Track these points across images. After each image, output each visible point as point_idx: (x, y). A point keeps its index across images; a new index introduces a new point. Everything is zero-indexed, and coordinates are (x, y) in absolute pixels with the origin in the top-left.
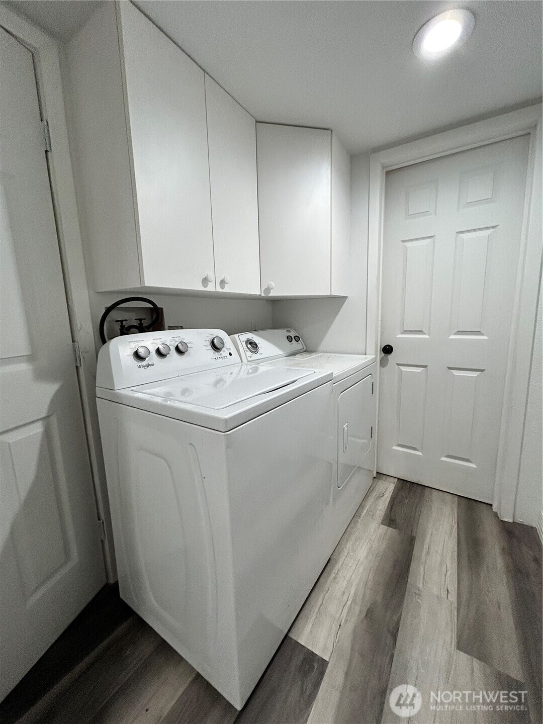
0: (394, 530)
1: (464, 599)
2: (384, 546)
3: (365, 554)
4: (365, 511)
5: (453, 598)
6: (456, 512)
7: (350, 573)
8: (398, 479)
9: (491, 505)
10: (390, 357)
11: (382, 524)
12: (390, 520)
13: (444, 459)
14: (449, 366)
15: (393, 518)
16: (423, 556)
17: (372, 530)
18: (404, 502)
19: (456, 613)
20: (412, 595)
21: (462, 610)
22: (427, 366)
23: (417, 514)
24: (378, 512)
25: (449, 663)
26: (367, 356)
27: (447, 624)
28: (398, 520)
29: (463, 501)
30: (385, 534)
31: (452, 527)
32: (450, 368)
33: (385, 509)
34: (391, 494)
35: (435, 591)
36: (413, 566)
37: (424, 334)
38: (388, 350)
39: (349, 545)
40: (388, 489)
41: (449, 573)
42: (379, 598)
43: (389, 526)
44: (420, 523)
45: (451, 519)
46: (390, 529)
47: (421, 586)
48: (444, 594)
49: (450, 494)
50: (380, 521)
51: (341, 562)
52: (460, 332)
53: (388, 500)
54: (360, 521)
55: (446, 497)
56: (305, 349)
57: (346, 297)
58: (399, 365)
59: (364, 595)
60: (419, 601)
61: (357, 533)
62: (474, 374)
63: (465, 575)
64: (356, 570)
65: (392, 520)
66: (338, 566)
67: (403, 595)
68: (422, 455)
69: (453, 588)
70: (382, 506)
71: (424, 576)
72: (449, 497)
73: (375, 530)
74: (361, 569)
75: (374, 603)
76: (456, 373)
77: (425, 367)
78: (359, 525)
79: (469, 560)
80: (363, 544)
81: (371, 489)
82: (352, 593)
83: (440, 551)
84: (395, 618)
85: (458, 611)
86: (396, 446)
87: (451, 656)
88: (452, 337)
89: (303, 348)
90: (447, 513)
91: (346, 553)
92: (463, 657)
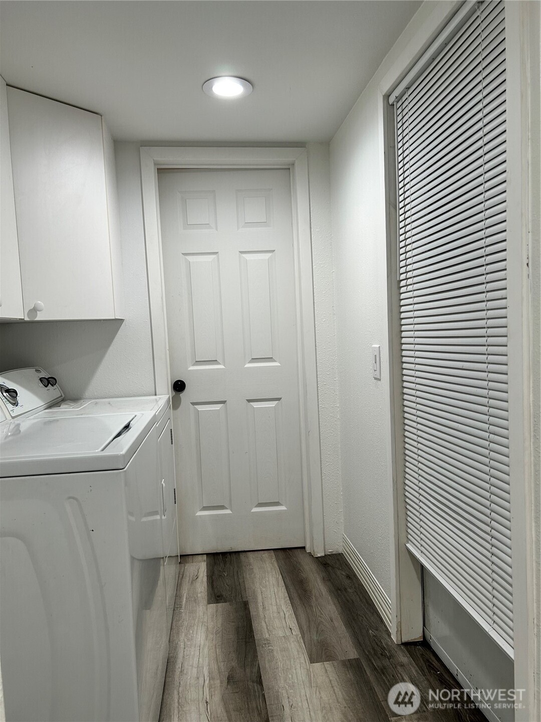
0: (224, 604)
1: (305, 628)
2: (220, 621)
3: (203, 637)
4: (185, 600)
5: (296, 631)
6: (276, 565)
7: (196, 659)
8: (207, 554)
9: (304, 548)
10: (183, 395)
11: (209, 603)
12: (215, 596)
13: (255, 510)
14: (248, 399)
15: (218, 594)
16: (261, 613)
17: (201, 614)
18: (223, 575)
19: (302, 641)
20: (263, 647)
21: (306, 636)
22: (226, 401)
23: (241, 581)
24: (199, 595)
25: (309, 675)
26: (157, 397)
27: (298, 651)
28: (224, 594)
29: (280, 553)
30: (217, 611)
31: (277, 579)
32: (249, 401)
33: (206, 590)
34: (205, 574)
35: (281, 634)
36: (255, 625)
37: (219, 364)
38: (179, 386)
39: (182, 637)
40: (200, 568)
41: (287, 616)
42: (234, 664)
43: (217, 603)
44: (247, 588)
45: (274, 573)
46: (220, 605)
47: (267, 636)
48: (288, 633)
49: (265, 552)
50: (205, 602)
51: (180, 655)
52: (254, 360)
53: (205, 579)
54: (182, 611)
55: (263, 555)
56: (63, 396)
57: (122, 320)
58: (193, 404)
59: (219, 668)
60: (270, 648)
61: (186, 623)
62: (272, 404)
63: (300, 611)
64: (201, 654)
65: (218, 596)
66: (179, 661)
67: (255, 651)
68: (231, 512)
69: (293, 624)
70: (201, 587)
71: (267, 628)
72: (266, 555)
73: (204, 613)
74: (206, 650)
75: (232, 669)
76: (256, 405)
77: (224, 402)
78: (183, 614)
79: (300, 599)
80: (197, 629)
81: (181, 576)
82: (206, 673)
83: (274, 603)
84: (255, 670)
85: (303, 637)
86: (200, 510)
87: (308, 670)
88: (248, 365)
89: (61, 396)
90: (269, 569)
91: (182, 646)
92: (317, 665)
